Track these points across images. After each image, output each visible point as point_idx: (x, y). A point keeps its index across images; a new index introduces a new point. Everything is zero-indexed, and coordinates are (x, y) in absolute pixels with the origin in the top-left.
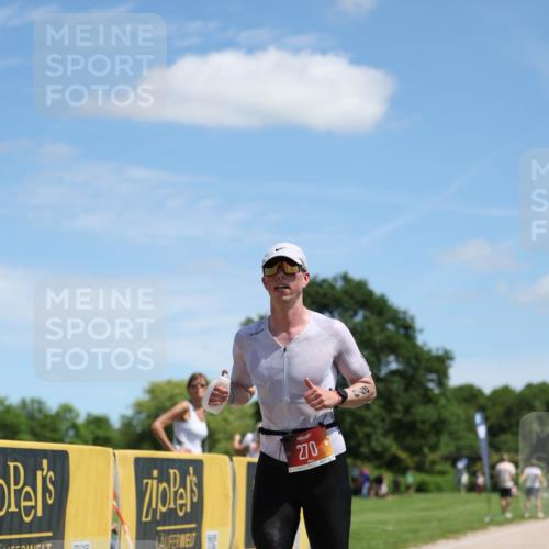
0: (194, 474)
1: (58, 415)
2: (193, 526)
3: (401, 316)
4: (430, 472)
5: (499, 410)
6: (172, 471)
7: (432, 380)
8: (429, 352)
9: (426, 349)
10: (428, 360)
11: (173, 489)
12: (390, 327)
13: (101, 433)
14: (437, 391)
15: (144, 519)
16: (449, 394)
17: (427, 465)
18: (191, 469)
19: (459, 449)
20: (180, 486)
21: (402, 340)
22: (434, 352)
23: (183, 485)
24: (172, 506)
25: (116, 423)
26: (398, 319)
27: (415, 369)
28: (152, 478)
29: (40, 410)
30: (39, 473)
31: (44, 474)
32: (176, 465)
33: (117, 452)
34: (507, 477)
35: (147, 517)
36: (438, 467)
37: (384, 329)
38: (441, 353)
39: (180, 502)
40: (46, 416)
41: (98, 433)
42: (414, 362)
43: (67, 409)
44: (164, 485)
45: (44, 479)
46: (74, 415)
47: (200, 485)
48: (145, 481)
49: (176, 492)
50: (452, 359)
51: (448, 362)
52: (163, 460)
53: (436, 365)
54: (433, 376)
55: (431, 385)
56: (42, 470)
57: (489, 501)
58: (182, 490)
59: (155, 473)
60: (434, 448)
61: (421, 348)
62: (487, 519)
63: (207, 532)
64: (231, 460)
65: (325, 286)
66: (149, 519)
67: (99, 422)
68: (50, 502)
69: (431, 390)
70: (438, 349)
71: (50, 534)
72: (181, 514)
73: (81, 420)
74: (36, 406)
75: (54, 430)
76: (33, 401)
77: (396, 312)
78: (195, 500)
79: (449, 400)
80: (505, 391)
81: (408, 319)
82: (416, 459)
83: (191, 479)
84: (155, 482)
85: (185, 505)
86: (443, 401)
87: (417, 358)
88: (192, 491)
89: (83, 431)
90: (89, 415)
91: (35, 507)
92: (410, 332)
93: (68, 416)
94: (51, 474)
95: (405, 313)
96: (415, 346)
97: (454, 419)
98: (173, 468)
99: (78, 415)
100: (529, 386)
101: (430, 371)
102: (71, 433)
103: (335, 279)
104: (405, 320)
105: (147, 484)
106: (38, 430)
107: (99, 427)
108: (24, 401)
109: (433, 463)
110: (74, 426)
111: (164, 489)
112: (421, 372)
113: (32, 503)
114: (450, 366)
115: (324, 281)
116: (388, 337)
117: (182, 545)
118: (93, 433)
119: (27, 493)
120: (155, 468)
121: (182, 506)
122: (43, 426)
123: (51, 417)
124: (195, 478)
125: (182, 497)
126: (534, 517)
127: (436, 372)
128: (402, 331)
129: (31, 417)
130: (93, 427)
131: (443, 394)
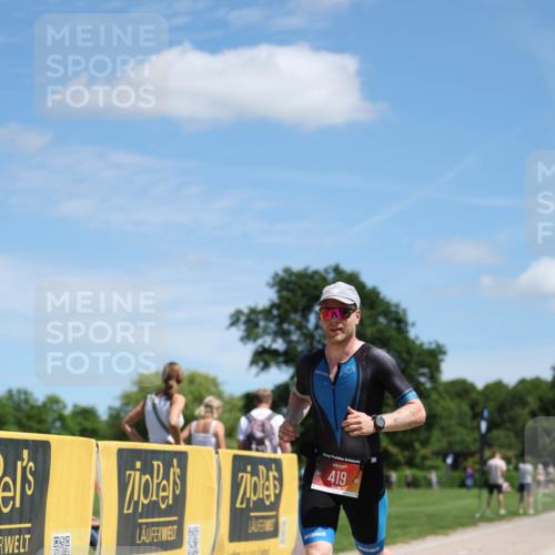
0: (179, 466)
1: (44, 405)
2: (175, 518)
3: (393, 309)
4: (422, 467)
5: (492, 404)
6: (155, 463)
7: (424, 375)
8: (422, 345)
9: (418, 342)
10: (419, 355)
11: (155, 481)
12: (382, 320)
13: (88, 424)
14: (428, 385)
15: (125, 512)
16: (441, 389)
17: (418, 460)
18: (175, 461)
19: (450, 444)
20: (163, 479)
21: (394, 333)
22: (426, 346)
23: (166, 476)
24: (154, 498)
25: (103, 414)
26: (391, 312)
27: (407, 363)
28: (135, 470)
29: (26, 401)
30: (19, 463)
31: (25, 464)
32: (161, 457)
33: (100, 443)
34: (499, 473)
35: (128, 509)
36: (429, 463)
37: (375, 322)
38: (433, 346)
39: (162, 494)
40: (32, 407)
41: (85, 424)
42: (405, 355)
43: (54, 400)
44: (148, 477)
45: (24, 469)
46: (61, 405)
47: (183, 477)
48: (128, 473)
49: (158, 484)
50: (444, 353)
51: (441, 357)
52: (146, 451)
53: (429, 360)
54: (425, 370)
55: (422, 379)
56: (23, 460)
57: (480, 497)
58: (165, 482)
59: (138, 465)
60: (425, 443)
61: (413, 342)
62: (478, 515)
63: (188, 525)
64: (217, 453)
65: (316, 277)
66: (130, 511)
67: (86, 414)
68: (29, 492)
69: (423, 384)
70: (430, 343)
71: (29, 525)
72: (163, 506)
73: (68, 411)
74: (23, 397)
75: (41, 421)
76: (19, 392)
77: (388, 305)
78: (177, 492)
79: (440, 394)
80: (498, 386)
81: (401, 313)
82: (406, 453)
83: (175, 471)
84: (138, 473)
85: (167, 497)
86: (434, 396)
87: (409, 352)
88: (175, 483)
89: (70, 422)
90: (75, 406)
91: (13, 498)
92: (402, 325)
93: (55, 407)
94: (31, 464)
95: (397, 306)
96: (406, 339)
97: (445, 414)
98: (157, 460)
99: (65, 407)
100: (523, 382)
101: (422, 365)
102: (58, 424)
103: (326, 270)
104: (397, 313)
105: (130, 475)
106: (24, 420)
107: (86, 419)
108: (10, 392)
109: (424, 458)
110: (61, 418)
111: (147, 481)
112: (413, 366)
113: (11, 494)
114: (442, 360)
115: (316, 272)
116: (379, 331)
117: (164, 538)
118: (80, 424)
119: (6, 483)
120: (139, 460)
121: (164, 498)
122: (30, 417)
123: (38, 408)
124: (178, 471)
125: (164, 490)
126: (525, 514)
127: (428, 366)
128: (394, 324)
129: (18, 408)
130: (80, 419)
131: (434, 389)
